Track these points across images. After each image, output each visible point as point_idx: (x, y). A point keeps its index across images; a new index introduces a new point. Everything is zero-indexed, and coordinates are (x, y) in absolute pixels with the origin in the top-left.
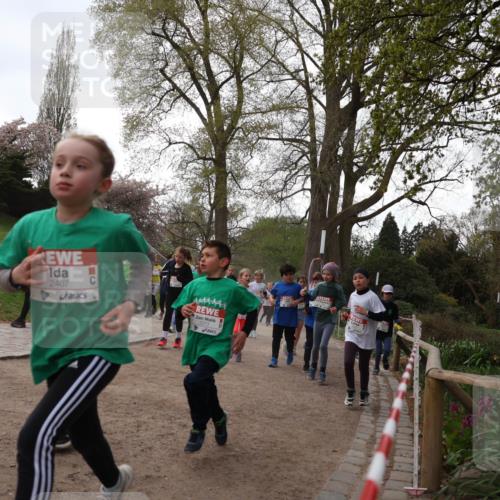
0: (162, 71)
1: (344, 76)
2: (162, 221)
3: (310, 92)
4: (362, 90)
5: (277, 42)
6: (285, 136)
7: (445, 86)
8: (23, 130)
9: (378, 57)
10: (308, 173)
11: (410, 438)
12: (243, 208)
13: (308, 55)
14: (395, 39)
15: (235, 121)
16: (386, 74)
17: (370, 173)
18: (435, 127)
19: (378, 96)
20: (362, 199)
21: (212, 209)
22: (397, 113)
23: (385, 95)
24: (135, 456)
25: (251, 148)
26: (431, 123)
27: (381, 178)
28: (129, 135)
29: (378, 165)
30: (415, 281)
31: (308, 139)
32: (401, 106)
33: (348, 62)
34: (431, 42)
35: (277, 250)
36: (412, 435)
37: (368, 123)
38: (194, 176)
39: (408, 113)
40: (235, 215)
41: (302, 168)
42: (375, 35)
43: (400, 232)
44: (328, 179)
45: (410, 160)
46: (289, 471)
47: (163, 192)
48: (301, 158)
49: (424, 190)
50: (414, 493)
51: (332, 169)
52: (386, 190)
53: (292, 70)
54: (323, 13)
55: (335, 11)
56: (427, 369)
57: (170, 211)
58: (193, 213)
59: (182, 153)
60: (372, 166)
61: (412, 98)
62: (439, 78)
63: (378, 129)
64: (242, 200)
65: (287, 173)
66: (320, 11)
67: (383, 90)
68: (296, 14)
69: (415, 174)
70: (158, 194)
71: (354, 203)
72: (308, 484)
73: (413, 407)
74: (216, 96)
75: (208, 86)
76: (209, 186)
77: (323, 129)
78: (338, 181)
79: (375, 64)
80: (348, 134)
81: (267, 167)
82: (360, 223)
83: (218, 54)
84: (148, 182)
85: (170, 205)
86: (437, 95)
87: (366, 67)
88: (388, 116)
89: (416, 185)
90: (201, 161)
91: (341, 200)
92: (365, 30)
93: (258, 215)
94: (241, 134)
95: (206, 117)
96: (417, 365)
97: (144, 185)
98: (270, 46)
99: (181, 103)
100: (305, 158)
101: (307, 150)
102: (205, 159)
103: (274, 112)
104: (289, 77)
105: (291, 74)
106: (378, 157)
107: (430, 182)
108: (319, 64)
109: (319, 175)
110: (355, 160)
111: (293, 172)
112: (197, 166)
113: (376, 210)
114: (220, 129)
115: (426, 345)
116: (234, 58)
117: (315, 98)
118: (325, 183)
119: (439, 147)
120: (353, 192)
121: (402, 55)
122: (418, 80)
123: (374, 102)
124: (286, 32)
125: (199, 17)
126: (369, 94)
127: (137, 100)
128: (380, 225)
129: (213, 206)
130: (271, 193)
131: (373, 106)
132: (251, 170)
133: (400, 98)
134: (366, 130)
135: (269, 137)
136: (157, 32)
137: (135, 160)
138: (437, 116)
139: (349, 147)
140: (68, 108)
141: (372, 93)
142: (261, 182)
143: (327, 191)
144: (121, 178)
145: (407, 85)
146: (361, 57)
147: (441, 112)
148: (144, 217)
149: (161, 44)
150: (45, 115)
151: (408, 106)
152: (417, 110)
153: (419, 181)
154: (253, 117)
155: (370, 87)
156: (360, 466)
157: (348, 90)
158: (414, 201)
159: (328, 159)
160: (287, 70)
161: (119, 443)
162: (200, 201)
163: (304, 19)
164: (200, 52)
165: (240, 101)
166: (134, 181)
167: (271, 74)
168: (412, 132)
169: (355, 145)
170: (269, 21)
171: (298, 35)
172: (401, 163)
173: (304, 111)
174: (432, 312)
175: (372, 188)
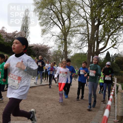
0: (51, 18)
1: (96, 17)
2: (51, 55)
3: (87, 22)
4: (100, 20)
5: (79, 9)
6: (81, 33)
7: (122, 18)
8: (17, 33)
9: (104, 12)
10: (87, 42)
11: (114, 107)
12: (71, 51)
13: (87, 12)
14: (108, 7)
15: (69, 29)
16: (106, 16)
17: (103, 41)
18: (119, 29)
19: (104, 22)
20: (101, 48)
21: (63, 51)
22: (109, 26)
23: (106, 21)
24: (46, 113)
25: (73, 36)
26: (118, 28)
27: (106, 42)
28: (43, 34)
29: (105, 39)
30: (115, 68)
31: (87, 33)
32: (110, 24)
33: (97, 14)
34: (118, 7)
35: (80, 61)
36: (115, 107)
37: (102, 29)
38: (59, 43)
39: (112, 26)
40: (69, 53)
41: (86, 41)
42: (103, 7)
43: (111, 56)
44: (92, 43)
45: (113, 38)
46: (84, 116)
47: (51, 48)
48: (85, 38)
49: (117, 45)
50: (115, 121)
51: (93, 40)
52: (107, 45)
53: (83, 16)
54: (90, 2)
55: (93, 1)
56: (118, 90)
57: (53, 52)
58: (59, 53)
59: (56, 38)
60: (103, 39)
61: (113, 22)
62: (120, 17)
63: (104, 30)
64: (71, 49)
65: (82, 42)
66: (89, 1)
67: (106, 20)
68: (83, 2)
69: (114, 41)
70: (50, 48)
71: (99, 49)
72: (89, 119)
73: (115, 100)
74: (64, 23)
75: (62, 21)
76: (63, 46)
77: (91, 31)
78: (95, 44)
79: (103, 14)
80: (97, 32)
81: (77, 40)
82: (101, 54)
83: (64, 13)
84: (48, 45)
85: (53, 51)
86: (119, 21)
87: (101, 15)
88: (107, 27)
89: (114, 44)
90: (60, 40)
91: (96, 48)
92: (101, 5)
93: (75, 53)
94: (70, 33)
95: (62, 29)
96: (116, 89)
97: (47, 46)
98: (77, 10)
99: (55, 25)
100: (86, 38)
101: (87, 36)
102: (61, 39)
103: (78, 27)
104: (82, 18)
105: (82, 17)
106: (105, 37)
107: (118, 43)
108: (89, 14)
109: (90, 42)
110: (99, 38)
111: (84, 42)
112: (60, 41)
113: (105, 50)
114: (65, 32)
115: (118, 84)
116: (68, 14)
117: (89, 23)
118: (92, 44)
119: (120, 34)
120: (99, 46)
121: (110, 11)
122: (115, 17)
123: (104, 23)
124: (81, 7)
125: (59, 4)
126: (102, 21)
127: (44, 25)
128: (106, 54)
129: (64, 51)
130: (78, 47)
131: (103, 24)
132: (73, 42)
133: (110, 22)
134: (102, 30)
135: (77, 33)
136: (49, 8)
137: (44, 40)
138: (120, 26)
139: (97, 35)
140: (28, 28)
141: (103, 21)
142: (75, 44)
143: (92, 46)
144: (41, 45)
145: (112, 19)
146: (100, 12)
147: (121, 25)
148: (47, 54)
149: (50, 11)
150: (22, 29)
151: (112, 24)
152: (114, 25)
153: (115, 43)
154: (73, 28)
155: (102, 20)
156: (102, 115)
157: (97, 21)
158: (114, 48)
159: (92, 38)
160: (82, 16)
161: (42, 110)
162: (60, 50)
163: (85, 3)
164: (60, 13)
165: (70, 25)
166: (44, 45)
167: (77, 17)
168: (113, 30)
169: (99, 34)
170: (77, 4)
171: (84, 8)
172: (111, 38)
173: (86, 26)
174: (119, 76)
175: (103, 45)
